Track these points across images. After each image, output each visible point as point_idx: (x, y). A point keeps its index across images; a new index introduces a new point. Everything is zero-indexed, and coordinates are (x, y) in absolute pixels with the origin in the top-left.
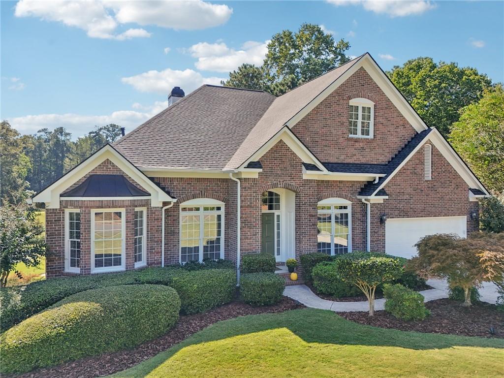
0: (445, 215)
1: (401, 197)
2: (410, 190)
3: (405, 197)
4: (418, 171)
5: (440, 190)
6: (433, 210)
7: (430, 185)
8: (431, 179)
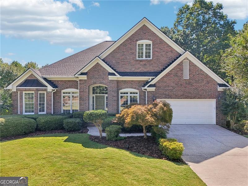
0: (199, 98)
1: (167, 88)
2: (173, 84)
3: (170, 88)
4: (179, 74)
5: (195, 84)
6: (190, 95)
7: (187, 82)
8: (188, 79)
